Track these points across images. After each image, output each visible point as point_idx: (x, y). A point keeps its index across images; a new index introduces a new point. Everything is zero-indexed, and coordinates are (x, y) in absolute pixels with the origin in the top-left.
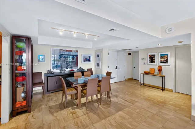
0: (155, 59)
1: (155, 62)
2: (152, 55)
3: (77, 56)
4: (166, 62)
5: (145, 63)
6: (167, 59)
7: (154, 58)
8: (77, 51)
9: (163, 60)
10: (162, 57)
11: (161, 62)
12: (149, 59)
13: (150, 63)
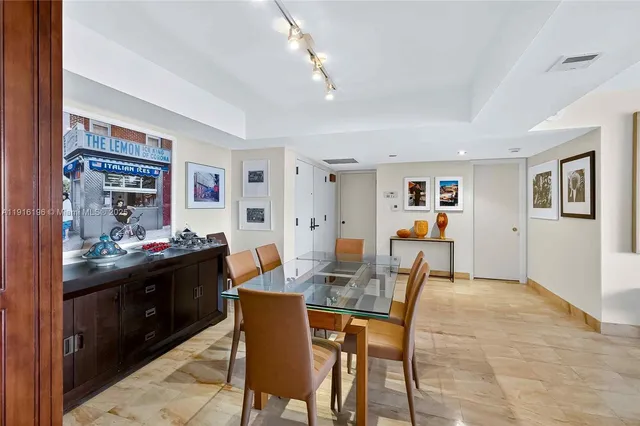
0: (424, 195)
1: (424, 202)
2: (417, 183)
3: (167, 167)
4: (454, 201)
5: (396, 207)
6: (457, 195)
7: (424, 191)
8: (167, 145)
9: (448, 195)
10: (443, 189)
11: (443, 203)
12: (407, 195)
13: (411, 205)
